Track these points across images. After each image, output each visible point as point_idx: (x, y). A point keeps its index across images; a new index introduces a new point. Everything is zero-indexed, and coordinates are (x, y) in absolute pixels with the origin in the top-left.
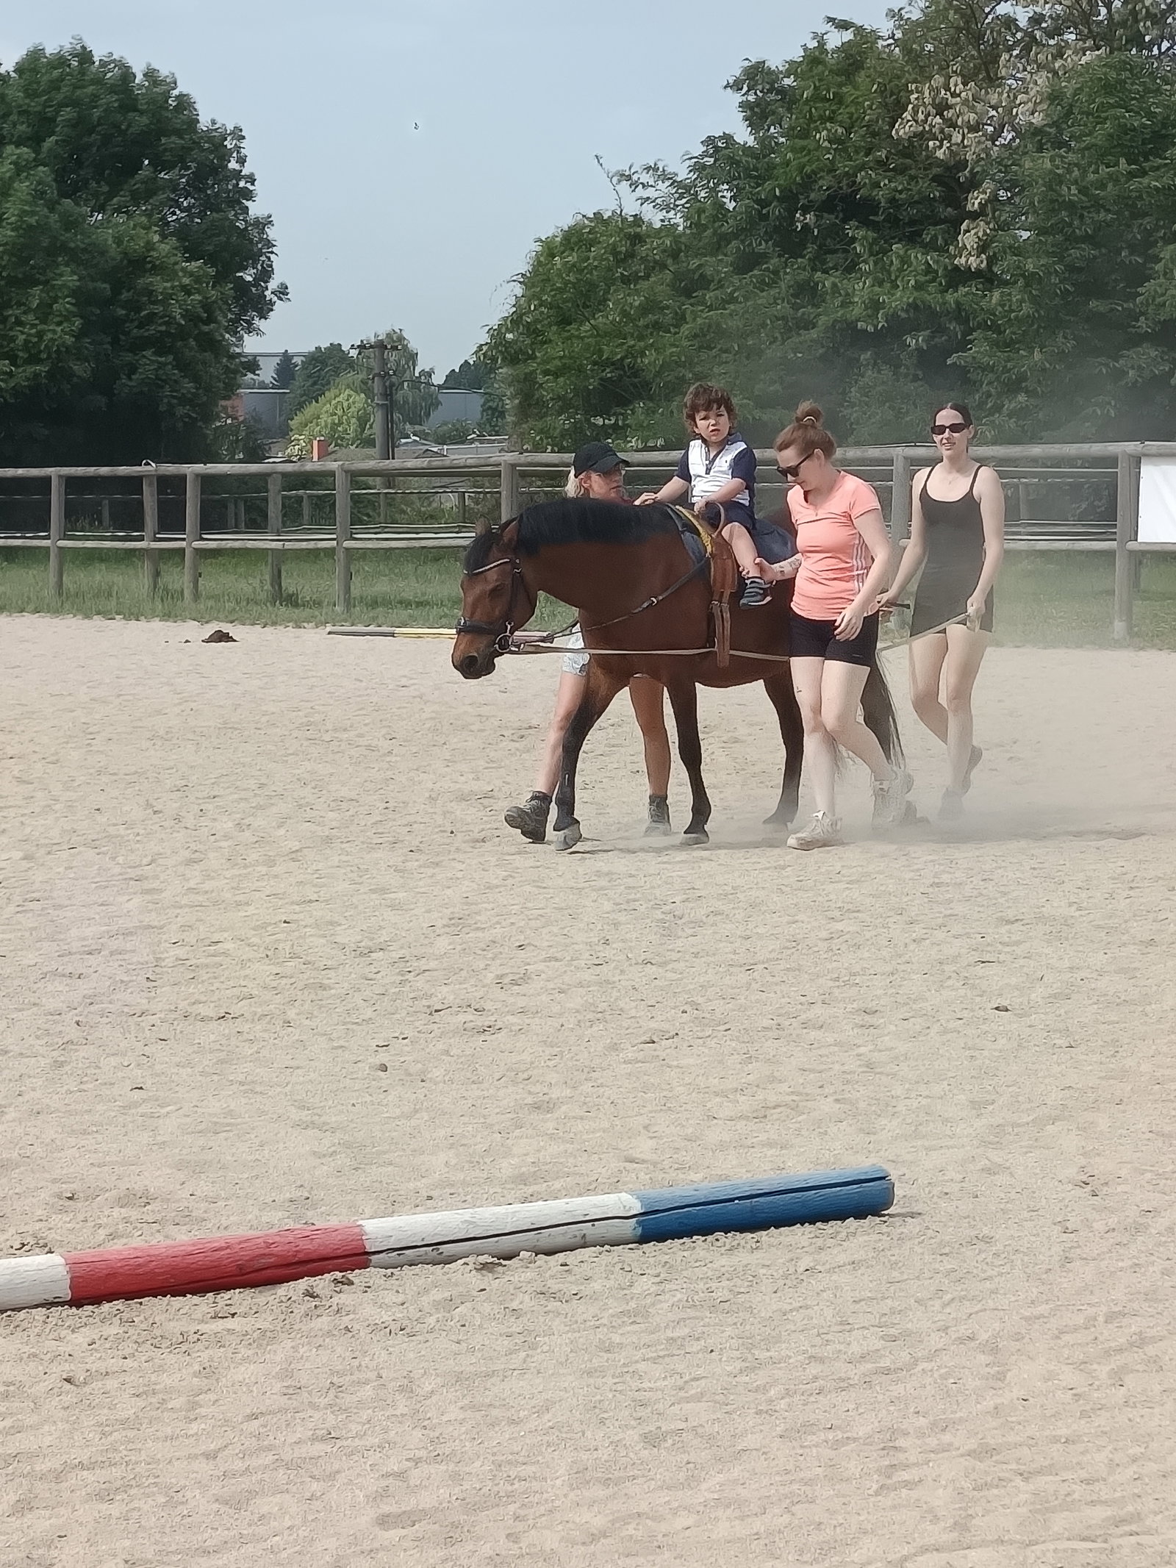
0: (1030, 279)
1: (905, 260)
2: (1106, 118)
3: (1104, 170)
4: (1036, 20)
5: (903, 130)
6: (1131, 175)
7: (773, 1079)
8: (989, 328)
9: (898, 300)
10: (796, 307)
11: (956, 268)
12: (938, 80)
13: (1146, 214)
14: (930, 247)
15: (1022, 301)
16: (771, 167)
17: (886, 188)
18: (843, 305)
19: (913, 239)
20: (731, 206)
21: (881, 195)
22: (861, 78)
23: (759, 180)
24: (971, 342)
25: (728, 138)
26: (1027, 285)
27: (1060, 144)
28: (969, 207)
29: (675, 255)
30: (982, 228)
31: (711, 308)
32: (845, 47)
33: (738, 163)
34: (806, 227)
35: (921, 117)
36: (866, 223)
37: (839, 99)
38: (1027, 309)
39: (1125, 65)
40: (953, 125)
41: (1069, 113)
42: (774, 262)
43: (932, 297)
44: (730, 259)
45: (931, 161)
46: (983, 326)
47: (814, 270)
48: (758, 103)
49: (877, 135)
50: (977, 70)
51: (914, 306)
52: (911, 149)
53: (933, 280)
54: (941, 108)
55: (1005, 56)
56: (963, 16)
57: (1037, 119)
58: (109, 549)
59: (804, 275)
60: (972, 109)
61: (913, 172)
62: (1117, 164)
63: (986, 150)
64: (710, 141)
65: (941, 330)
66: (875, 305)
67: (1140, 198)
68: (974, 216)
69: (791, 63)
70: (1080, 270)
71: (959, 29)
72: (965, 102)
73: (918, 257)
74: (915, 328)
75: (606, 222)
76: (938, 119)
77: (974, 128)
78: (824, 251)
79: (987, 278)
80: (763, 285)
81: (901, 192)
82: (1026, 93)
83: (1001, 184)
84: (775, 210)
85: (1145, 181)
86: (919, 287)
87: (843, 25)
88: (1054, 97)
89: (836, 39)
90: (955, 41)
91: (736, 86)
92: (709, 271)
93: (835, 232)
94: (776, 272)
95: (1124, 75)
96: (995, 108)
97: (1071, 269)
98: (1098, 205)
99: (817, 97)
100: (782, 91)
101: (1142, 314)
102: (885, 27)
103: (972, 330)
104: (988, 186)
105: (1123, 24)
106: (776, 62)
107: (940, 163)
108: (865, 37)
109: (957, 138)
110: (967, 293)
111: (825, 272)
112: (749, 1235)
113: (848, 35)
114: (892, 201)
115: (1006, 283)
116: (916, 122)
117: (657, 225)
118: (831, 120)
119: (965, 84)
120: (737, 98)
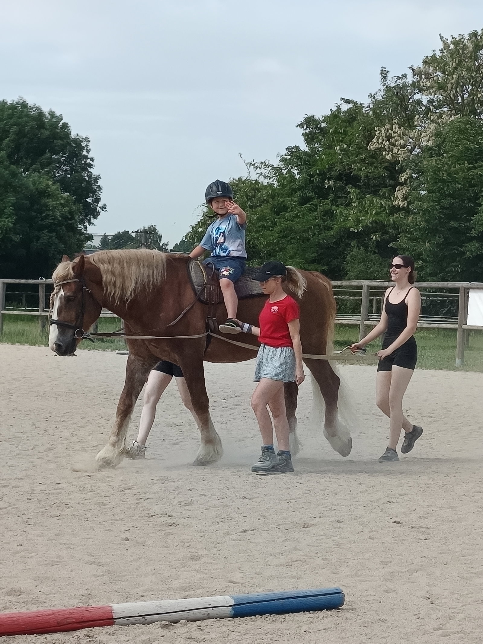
0: (425, 212)
1: (372, 202)
2: (460, 144)
3: (458, 166)
4: (431, 102)
5: (372, 146)
6: (470, 169)
7: (296, 549)
8: (407, 232)
9: (368, 220)
10: (324, 221)
11: (394, 206)
12: (388, 126)
13: (475, 186)
14: (383, 197)
15: (421, 221)
16: (315, 161)
17: (363, 172)
18: (344, 221)
19: (375, 193)
20: (297, 177)
21: (362, 174)
22: (355, 124)
23: (310, 166)
24: (399, 238)
25: (297, 148)
26: (424, 214)
27: (440, 155)
28: (400, 180)
29: (273, 197)
30: (406, 189)
31: (287, 220)
32: (349, 110)
33: (301, 158)
34: (329, 187)
35: (380, 141)
36: (355, 186)
37: (345, 133)
38: (423, 224)
39: (468, 122)
40: (394, 145)
41: (444, 141)
42: (315, 201)
43: (382, 217)
44: (296, 199)
45: (384, 160)
46: (404, 231)
47: (332, 205)
48: (310, 133)
49: (360, 148)
50: (404, 123)
51: (375, 222)
52: (375, 155)
53: (383, 211)
54: (389, 138)
55: (417, 117)
56: (399, 99)
57: (430, 144)
58: (24, 315)
59: (328, 207)
60: (402, 139)
61: (376, 164)
62: (463, 164)
63: (408, 156)
64: (289, 149)
65: (386, 232)
66: (358, 221)
67: (473, 179)
68: (402, 184)
69: (325, 117)
70: (447, 209)
71: (398, 105)
72: (399, 136)
73: (377, 201)
74: (375, 232)
75: (243, 182)
76: (387, 143)
77: (403, 147)
78: (337, 197)
79: (407, 211)
80: (311, 211)
81: (370, 173)
82: (426, 132)
83: (414, 171)
84: (316, 179)
85: (476, 171)
86: (377, 214)
87: (348, 102)
88: (438, 134)
89: (345, 107)
90: (395, 110)
91: (301, 126)
93: (342, 189)
94: (316, 205)
95: (468, 126)
96: (412, 138)
97: (443, 208)
98: (455, 181)
99: (336, 132)
100: (321, 128)
101: (473, 228)
103: (400, 233)
104: (408, 172)
105: (468, 104)
106: (319, 116)
107: (388, 161)
108: (358, 107)
109: (395, 151)
110: (398, 217)
111: (337, 206)
112: (281, 616)
113: (350, 106)
114: (367, 176)
115: (415, 213)
116: (378, 143)
117: (266, 184)
118: (342, 141)
119: (399, 128)
120: (302, 131)
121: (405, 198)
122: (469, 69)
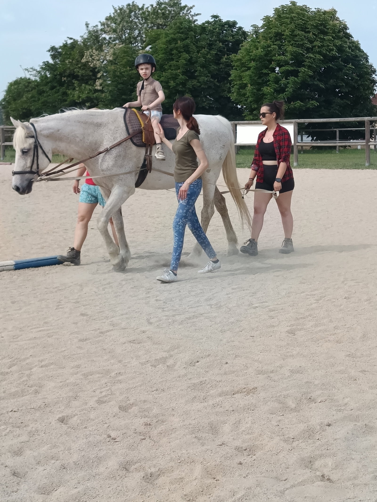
0: (110, 91)
1: (85, 87)
2: (125, 58)
3: (125, 69)
4: (110, 38)
5: (84, 60)
6: (130, 70)
8: (103, 102)
9: (84, 96)
10: (63, 97)
11: (96, 89)
12: (90, 50)
13: (133, 78)
14: (90, 85)
16: (57, 68)
17: (81, 73)
18: (73, 97)
19: (87, 83)
20: (49, 76)
21: (79, 74)
22: (75, 50)
23: (55, 71)
24: (99, 104)
25: (48, 62)
26: (110, 93)
27: (115, 64)
28: (98, 77)
29: (37, 86)
30: (101, 81)
31: (45, 97)
32: (71, 44)
33: (50, 67)
34: (64, 81)
36: (77, 80)
37: (70, 54)
38: (110, 97)
39: (128, 48)
40: (94, 60)
41: (117, 57)
42: (58, 88)
43: (91, 95)
44: (49, 87)
45: (90, 67)
46: (101, 101)
47: (66, 89)
48: (54, 54)
49: (78, 62)
50: (98, 48)
51: (87, 97)
52: (85, 65)
53: (91, 92)
54: (91, 56)
55: (104, 46)
56: (95, 37)
57: (111, 59)
59: (64, 90)
60: (98, 56)
61: (86, 69)
62: (127, 68)
63: (101, 65)
64: (44, 62)
65: (93, 102)
66: (79, 97)
67: (132, 75)
68: (99, 78)
69: (60, 46)
70: (120, 90)
71: (95, 40)
72: (96, 55)
73: (87, 87)
74: (87, 102)
75: (23, 79)
76: (91, 58)
77: (98, 60)
78: (68, 86)
79: (102, 91)
80: (56, 93)
81: (84, 73)
82: (109, 53)
83: (104, 72)
84: (58, 77)
85: (133, 71)
86: (88, 93)
87: (71, 39)
88: (114, 54)
89: (69, 42)
90: (93, 43)
91: (49, 51)
92: (45, 89)
93: (70, 82)
94: (59, 90)
95: (128, 50)
96: (102, 56)
97: (119, 89)
98: (123, 76)
99: (66, 54)
100: (59, 52)
102: (79, 39)
103: (99, 102)
104: (102, 72)
105: (128, 39)
106: (57, 46)
107: (92, 67)
108: (75, 42)
109: (95, 62)
110: (98, 95)
111: (69, 90)
113: (72, 41)
114: (82, 75)
115: (106, 92)
116: (86, 59)
117: (34, 80)
118: (69, 58)
119: (96, 51)
120: (49, 53)
121: (101, 85)
122: (127, 22)
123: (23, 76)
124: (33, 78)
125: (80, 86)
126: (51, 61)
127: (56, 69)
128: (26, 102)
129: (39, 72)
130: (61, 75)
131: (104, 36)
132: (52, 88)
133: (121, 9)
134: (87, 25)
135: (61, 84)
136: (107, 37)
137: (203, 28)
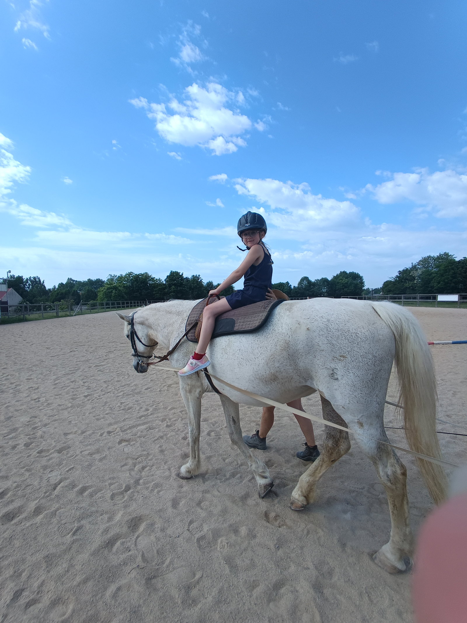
2: (426, 273)
3: (426, 276)
5: (410, 274)
6: (428, 277)
12: (413, 271)
17: (409, 278)
18: (406, 286)
19: (411, 281)
20: (398, 279)
32: (406, 269)
36: (408, 280)
48: (400, 273)
49: (408, 275)
50: (416, 270)
51: (411, 286)
52: (411, 276)
53: (413, 284)
56: (415, 267)
57: (421, 273)
60: (415, 273)
63: (417, 275)
68: (416, 280)
70: (424, 283)
76: (413, 274)
83: (418, 278)
86: (411, 284)
92: (396, 284)
93: (405, 281)
95: (427, 270)
98: (425, 279)
99: (404, 273)
102: (409, 268)
105: (427, 267)
106: (401, 270)
107: (413, 276)
120: (398, 273)
121: (416, 282)
123: (389, 280)
124: (392, 280)
125: (409, 282)
126: (398, 275)
127: (400, 277)
128: (390, 287)
129: (394, 278)
130: (402, 279)
131: (418, 266)
132: (399, 283)
133: (425, 258)
134: (412, 263)
135: (402, 282)
136: (419, 267)
137: (459, 262)
